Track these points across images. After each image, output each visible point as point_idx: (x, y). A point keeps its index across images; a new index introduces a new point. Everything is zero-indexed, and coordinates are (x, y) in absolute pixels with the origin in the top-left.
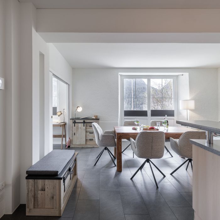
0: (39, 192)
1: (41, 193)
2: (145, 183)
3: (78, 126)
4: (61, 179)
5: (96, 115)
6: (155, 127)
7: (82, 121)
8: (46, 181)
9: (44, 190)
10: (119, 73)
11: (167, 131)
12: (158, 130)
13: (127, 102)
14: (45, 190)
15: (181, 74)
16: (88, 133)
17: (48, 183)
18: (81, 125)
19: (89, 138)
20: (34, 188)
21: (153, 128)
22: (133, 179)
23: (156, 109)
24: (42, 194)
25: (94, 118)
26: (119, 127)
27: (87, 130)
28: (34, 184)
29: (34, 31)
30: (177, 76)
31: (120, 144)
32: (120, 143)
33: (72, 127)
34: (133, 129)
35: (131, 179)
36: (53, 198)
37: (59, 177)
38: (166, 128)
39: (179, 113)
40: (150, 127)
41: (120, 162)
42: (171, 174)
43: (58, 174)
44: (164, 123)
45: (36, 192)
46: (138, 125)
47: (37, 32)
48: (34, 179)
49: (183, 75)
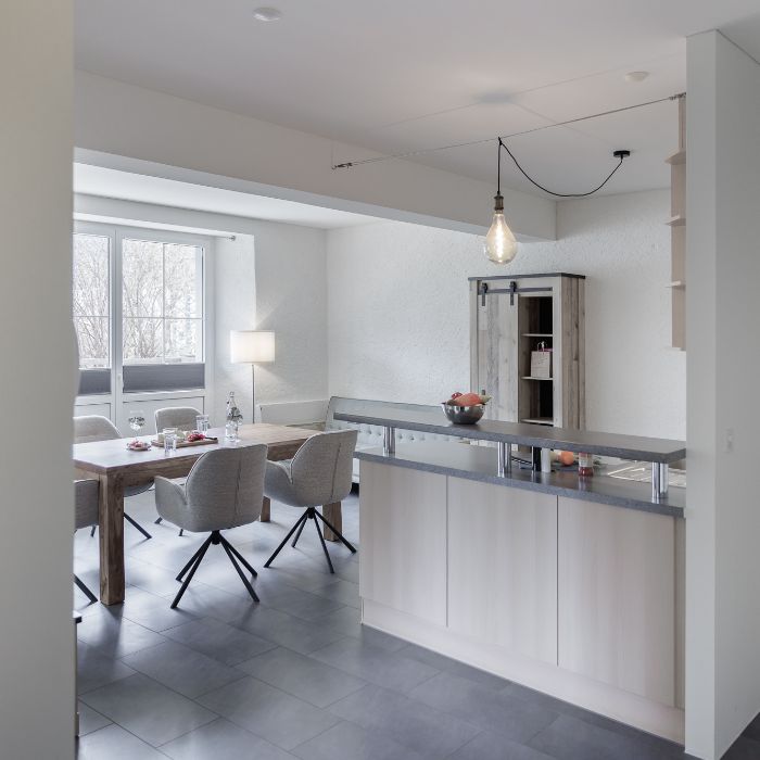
6: (204, 433)
12: (215, 441)
15: (230, 234)
21: (199, 437)
32: (119, 502)
35: (174, 606)
41: (117, 570)
42: (267, 566)
49: (233, 238)
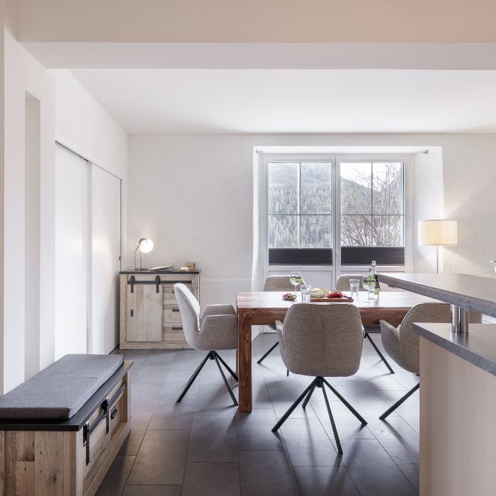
0: (20, 464)
1: (23, 467)
2: (311, 441)
3: (142, 293)
4: (76, 428)
5: (192, 260)
6: (344, 293)
7: (152, 278)
8: (38, 434)
9: (31, 459)
10: (255, 148)
11: (377, 303)
12: (350, 300)
13: (289, 225)
14: (33, 460)
15: (425, 148)
16: (168, 312)
17: (43, 440)
18: (149, 289)
19: (170, 323)
20: (6, 454)
21: (339, 296)
22: (278, 430)
23: (362, 246)
24: (25, 469)
25: (186, 269)
26: (254, 293)
27: (167, 302)
28: (6, 443)
29: (8, 37)
30: (414, 155)
31: (247, 339)
32: (247, 335)
33: (126, 294)
34: (286, 300)
35: (275, 430)
36: (55, 479)
37: (72, 423)
38: (372, 295)
39: (418, 256)
40: (330, 292)
41: (246, 387)
42: (383, 418)
43: (70, 416)
44: (366, 281)
45: (11, 463)
46: (298, 289)
47: (18, 40)
48: (6, 430)
49: (426, 152)
